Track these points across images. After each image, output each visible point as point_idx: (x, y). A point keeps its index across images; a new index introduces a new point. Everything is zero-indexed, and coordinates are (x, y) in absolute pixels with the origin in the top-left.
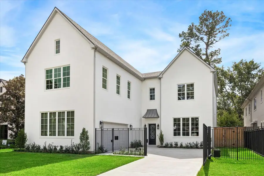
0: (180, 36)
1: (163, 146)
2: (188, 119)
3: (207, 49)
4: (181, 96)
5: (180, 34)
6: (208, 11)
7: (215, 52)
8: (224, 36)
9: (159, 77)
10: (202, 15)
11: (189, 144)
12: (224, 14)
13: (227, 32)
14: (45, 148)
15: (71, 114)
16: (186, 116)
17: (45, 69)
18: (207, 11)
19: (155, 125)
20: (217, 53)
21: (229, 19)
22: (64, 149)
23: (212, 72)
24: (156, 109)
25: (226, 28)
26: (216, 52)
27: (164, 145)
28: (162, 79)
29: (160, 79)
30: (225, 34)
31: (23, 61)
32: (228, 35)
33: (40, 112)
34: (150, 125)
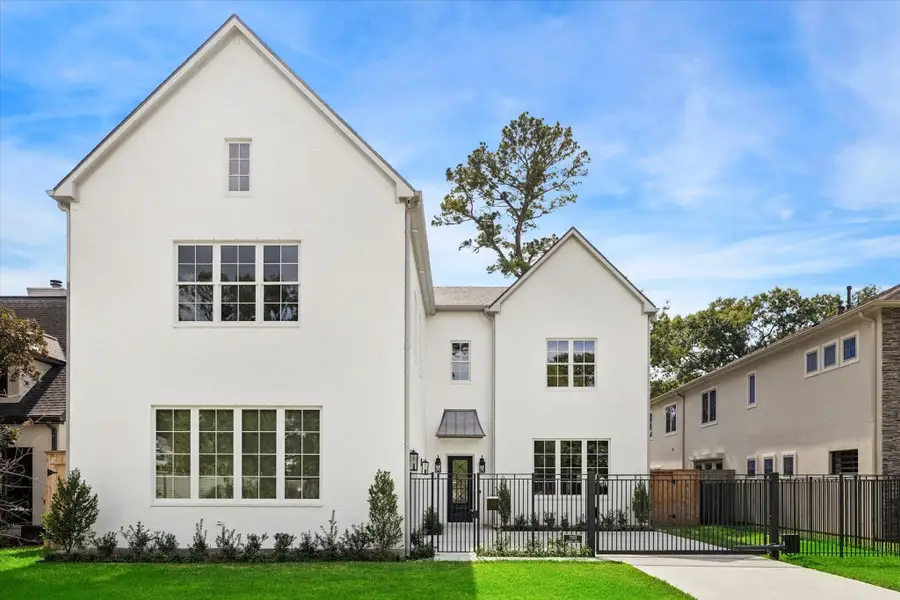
0: (449, 175)
1: (508, 524)
2: (577, 445)
3: (518, 231)
4: (556, 376)
5: (449, 170)
6: (533, 119)
7: (542, 244)
8: (563, 201)
9: (492, 309)
10: (512, 126)
12: (574, 138)
13: (574, 190)
14: (200, 545)
15: (307, 420)
16: (572, 436)
17: (175, 242)
18: (529, 117)
19: (470, 459)
21: (586, 153)
22: (296, 544)
23: (646, 313)
24: (475, 411)
25: (572, 179)
26: (546, 245)
27: (512, 522)
28: (497, 316)
29: (491, 315)
30: (567, 194)
31: (60, 192)
32: (573, 199)
33: (153, 406)
34: (451, 459)
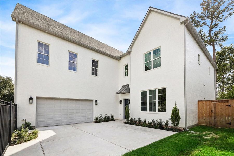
11: (153, 121)
20: (223, 32)
24: (128, 85)
26: (221, 31)
